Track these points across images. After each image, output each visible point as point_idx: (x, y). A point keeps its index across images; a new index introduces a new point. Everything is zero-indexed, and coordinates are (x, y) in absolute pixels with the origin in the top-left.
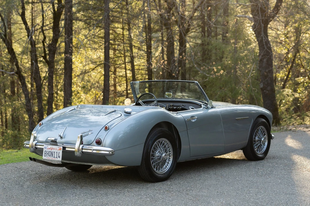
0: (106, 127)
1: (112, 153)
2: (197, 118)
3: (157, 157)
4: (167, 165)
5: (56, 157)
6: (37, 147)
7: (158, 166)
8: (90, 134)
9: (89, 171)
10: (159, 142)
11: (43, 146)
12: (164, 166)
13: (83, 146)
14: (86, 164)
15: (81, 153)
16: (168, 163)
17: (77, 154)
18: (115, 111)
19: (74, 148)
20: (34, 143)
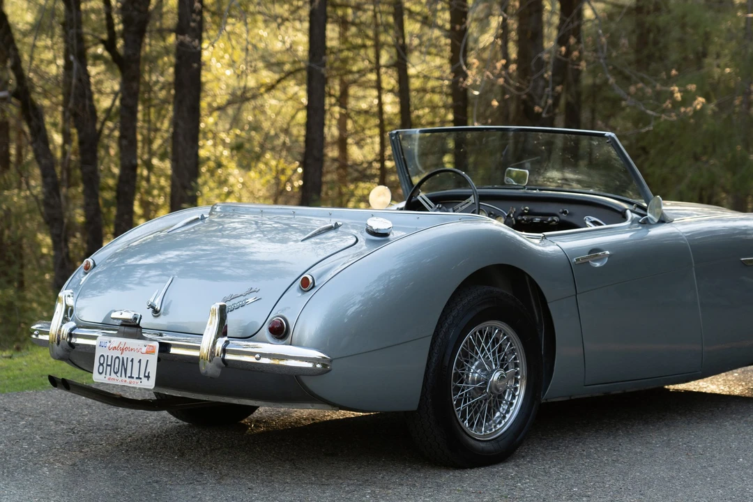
0: (306, 279)
1: (324, 365)
2: (610, 256)
3: (473, 382)
4: (508, 412)
5: (135, 375)
6: (73, 340)
7: (476, 413)
8: (251, 300)
9: (246, 427)
10: (481, 332)
11: (94, 338)
12: (498, 414)
13: (227, 342)
14: (235, 401)
15: (218, 366)
16: (511, 404)
17: (207, 368)
18: (336, 227)
19: (198, 348)
20: (66, 329)
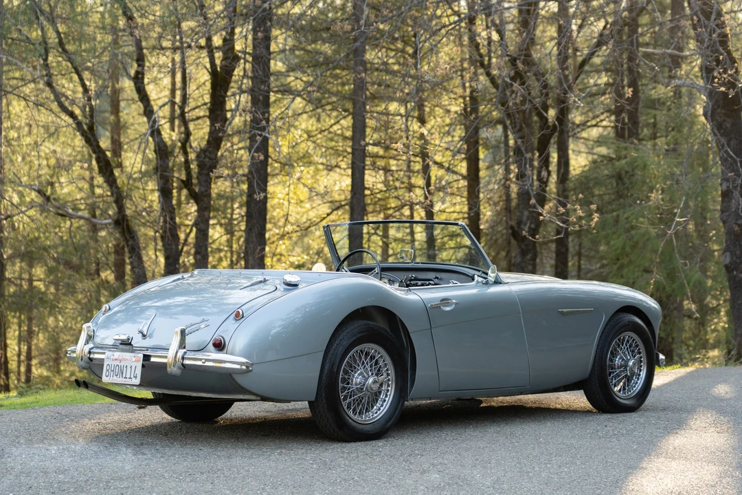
0: (238, 312)
1: (247, 367)
2: (456, 304)
3: (356, 384)
4: (382, 406)
5: (128, 376)
6: (92, 356)
7: (358, 405)
8: (203, 326)
10: (361, 351)
11: (104, 353)
12: (375, 407)
13: (185, 353)
14: (195, 394)
15: (179, 368)
16: (385, 401)
17: (174, 370)
18: (265, 281)
19: (166, 357)
20: (87, 349)
